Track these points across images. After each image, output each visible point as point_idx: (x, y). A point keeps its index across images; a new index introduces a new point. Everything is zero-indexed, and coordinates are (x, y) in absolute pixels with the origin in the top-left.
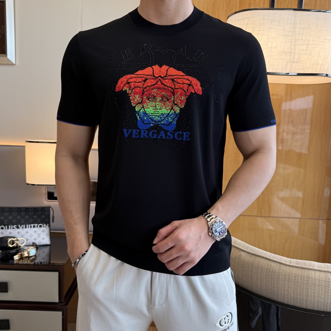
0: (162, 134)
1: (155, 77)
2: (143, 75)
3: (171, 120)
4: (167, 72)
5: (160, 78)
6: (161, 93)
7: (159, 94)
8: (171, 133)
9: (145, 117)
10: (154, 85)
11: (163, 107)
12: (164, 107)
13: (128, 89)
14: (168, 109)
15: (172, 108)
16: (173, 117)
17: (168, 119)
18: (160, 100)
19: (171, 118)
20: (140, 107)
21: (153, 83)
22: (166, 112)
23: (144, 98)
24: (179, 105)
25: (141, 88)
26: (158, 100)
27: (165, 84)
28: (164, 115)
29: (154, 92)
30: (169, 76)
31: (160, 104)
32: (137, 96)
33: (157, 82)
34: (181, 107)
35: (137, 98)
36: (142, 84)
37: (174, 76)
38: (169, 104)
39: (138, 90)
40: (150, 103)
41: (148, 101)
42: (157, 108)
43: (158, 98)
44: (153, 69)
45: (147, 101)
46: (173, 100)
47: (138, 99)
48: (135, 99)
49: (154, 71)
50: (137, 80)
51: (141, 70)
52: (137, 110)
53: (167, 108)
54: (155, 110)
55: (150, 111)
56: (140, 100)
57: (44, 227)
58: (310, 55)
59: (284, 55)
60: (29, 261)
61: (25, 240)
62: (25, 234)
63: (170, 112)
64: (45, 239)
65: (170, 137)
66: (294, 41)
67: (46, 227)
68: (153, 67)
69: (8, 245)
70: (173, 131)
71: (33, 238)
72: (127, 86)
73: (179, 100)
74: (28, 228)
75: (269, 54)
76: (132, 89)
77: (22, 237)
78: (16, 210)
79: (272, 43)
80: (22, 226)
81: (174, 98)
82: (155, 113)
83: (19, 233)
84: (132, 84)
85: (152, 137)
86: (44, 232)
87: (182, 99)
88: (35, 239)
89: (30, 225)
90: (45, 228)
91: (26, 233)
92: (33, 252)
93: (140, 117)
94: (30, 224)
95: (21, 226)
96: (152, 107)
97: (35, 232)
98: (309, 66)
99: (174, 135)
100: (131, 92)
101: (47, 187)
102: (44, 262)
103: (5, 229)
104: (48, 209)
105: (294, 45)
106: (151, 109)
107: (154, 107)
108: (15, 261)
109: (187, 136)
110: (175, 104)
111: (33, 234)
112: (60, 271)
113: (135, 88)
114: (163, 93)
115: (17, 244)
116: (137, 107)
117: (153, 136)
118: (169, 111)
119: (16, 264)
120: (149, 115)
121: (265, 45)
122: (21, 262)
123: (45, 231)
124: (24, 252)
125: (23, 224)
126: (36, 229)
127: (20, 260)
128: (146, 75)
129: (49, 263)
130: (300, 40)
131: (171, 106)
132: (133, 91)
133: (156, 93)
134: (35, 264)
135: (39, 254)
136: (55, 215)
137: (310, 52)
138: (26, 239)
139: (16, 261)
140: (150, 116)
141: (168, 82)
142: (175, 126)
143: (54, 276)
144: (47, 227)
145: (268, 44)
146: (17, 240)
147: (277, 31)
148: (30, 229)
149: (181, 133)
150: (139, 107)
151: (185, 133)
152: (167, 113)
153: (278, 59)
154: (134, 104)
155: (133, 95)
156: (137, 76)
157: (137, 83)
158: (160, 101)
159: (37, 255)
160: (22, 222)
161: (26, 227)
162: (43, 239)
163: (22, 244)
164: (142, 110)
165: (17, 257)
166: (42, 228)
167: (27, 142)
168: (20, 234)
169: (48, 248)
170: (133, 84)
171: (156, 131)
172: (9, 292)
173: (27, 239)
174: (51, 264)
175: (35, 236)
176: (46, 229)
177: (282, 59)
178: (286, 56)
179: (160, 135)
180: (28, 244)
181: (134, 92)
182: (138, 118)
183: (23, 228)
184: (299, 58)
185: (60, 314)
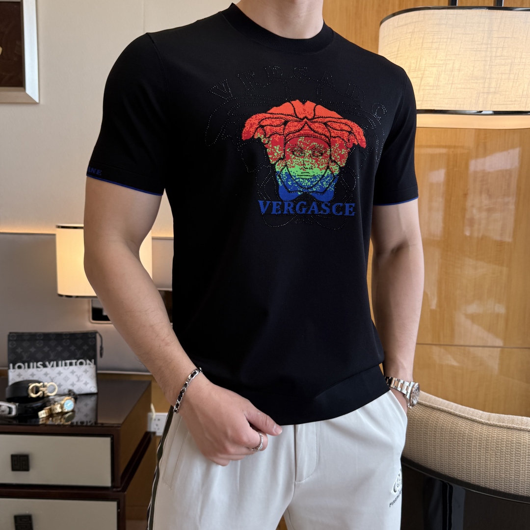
0: (313, 208)
1: (297, 117)
2: (282, 114)
3: (326, 185)
4: (314, 111)
5: (305, 120)
6: (310, 143)
7: (308, 145)
8: (326, 205)
9: (289, 181)
10: (299, 131)
11: (314, 165)
12: (317, 166)
13: (262, 136)
14: (322, 169)
15: (328, 167)
16: (329, 180)
17: (322, 183)
18: (310, 154)
19: (327, 182)
20: (282, 165)
21: (297, 128)
22: (319, 174)
23: (288, 150)
24: (339, 163)
25: (281, 135)
26: (308, 154)
27: (316, 130)
28: (316, 178)
29: (300, 142)
30: (319, 117)
31: (310, 160)
32: (277, 148)
33: (303, 127)
34: (341, 166)
35: (277, 151)
36: (282, 129)
37: (326, 117)
38: (323, 160)
39: (277, 138)
40: (295, 159)
41: (293, 156)
42: (307, 166)
43: (306, 151)
44: (293, 106)
45: (291, 155)
46: (329, 154)
47: (279, 152)
48: (275, 151)
49: (296, 110)
50: (273, 122)
51: (277, 107)
52: (277, 170)
53: (321, 167)
54: (304, 170)
55: (295, 172)
56: (281, 153)
57: (86, 364)
58: (516, 81)
59: (473, 81)
60: (62, 420)
61: (56, 385)
62: (56, 377)
63: (325, 173)
64: (88, 383)
65: (325, 211)
66: (489, 59)
67: (89, 364)
68: (293, 102)
69: (28, 395)
70: (329, 202)
71: (70, 382)
72: (261, 132)
73: (338, 155)
74: (62, 366)
75: (449, 80)
76: (269, 137)
77: (52, 382)
78: (42, 338)
79: (454, 63)
80: (52, 363)
81: (331, 151)
82: (304, 174)
83: (46, 374)
84: (268, 130)
85: (299, 212)
86: (88, 373)
87: (342, 153)
88: (73, 385)
89: (64, 362)
90: (88, 366)
91: (57, 375)
92: (69, 405)
93: (282, 181)
94: (65, 360)
95: (49, 363)
96: (299, 165)
97: (73, 372)
98: (514, 100)
99: (330, 207)
100: (268, 142)
101: (91, 299)
102: (87, 422)
103: (25, 368)
104: (94, 336)
105: (489, 65)
106: (297, 168)
107: (301, 165)
108: (41, 420)
109: (350, 209)
110: (332, 162)
111: (70, 376)
112: (113, 435)
113: (273, 135)
114: (314, 143)
115: (43, 392)
116: (278, 165)
117: (301, 211)
118: (324, 171)
119: (42, 424)
120: (294, 178)
121: (442, 65)
122: (49, 422)
123: (88, 371)
124: (54, 404)
125: (54, 361)
126: (73, 368)
127: (48, 418)
128: (285, 115)
129: (96, 423)
130: (499, 56)
131: (326, 164)
132: (271, 139)
133: (303, 143)
134: (72, 425)
135: (79, 409)
136: (104, 346)
137: (516, 76)
138: (58, 384)
139: (43, 421)
140: (296, 179)
141: (319, 127)
142: (332, 195)
143: (104, 444)
144: (92, 365)
145: (446, 64)
146: (44, 386)
147: (461, 43)
148: (65, 369)
149: (341, 204)
150: (280, 165)
151: (347, 205)
152: (321, 174)
153: (464, 88)
154: (273, 161)
155: (271, 146)
156: (272, 116)
157: (275, 126)
158: (310, 156)
159: (76, 410)
160: (52, 357)
161: (57, 365)
162: (86, 384)
163: (51, 393)
164: (284, 170)
165: (44, 413)
166: (84, 367)
167: (59, 227)
168: (48, 376)
169: (94, 398)
170: (270, 129)
171: (305, 203)
172: (32, 471)
173: (60, 384)
174: (99, 425)
175: (73, 379)
176: (91, 367)
177: (470, 88)
178: (476, 83)
179: (311, 209)
180: (62, 393)
181: (272, 141)
182: (280, 183)
183: (53, 366)
184: (498, 85)
185: (113, 505)
